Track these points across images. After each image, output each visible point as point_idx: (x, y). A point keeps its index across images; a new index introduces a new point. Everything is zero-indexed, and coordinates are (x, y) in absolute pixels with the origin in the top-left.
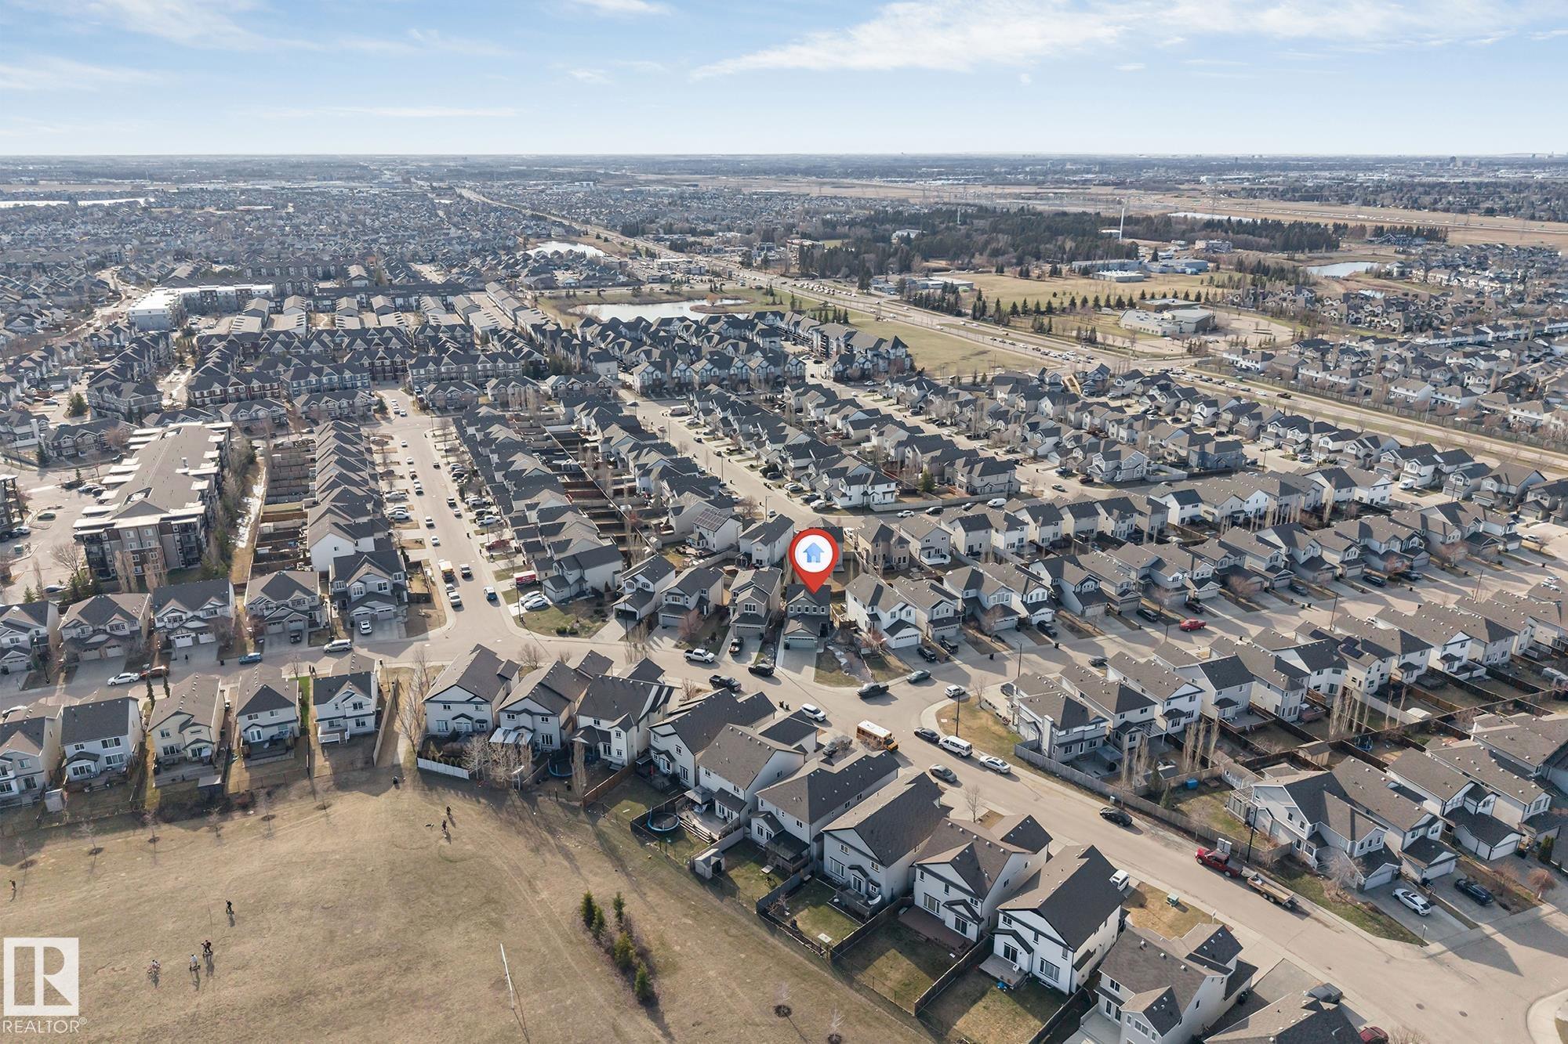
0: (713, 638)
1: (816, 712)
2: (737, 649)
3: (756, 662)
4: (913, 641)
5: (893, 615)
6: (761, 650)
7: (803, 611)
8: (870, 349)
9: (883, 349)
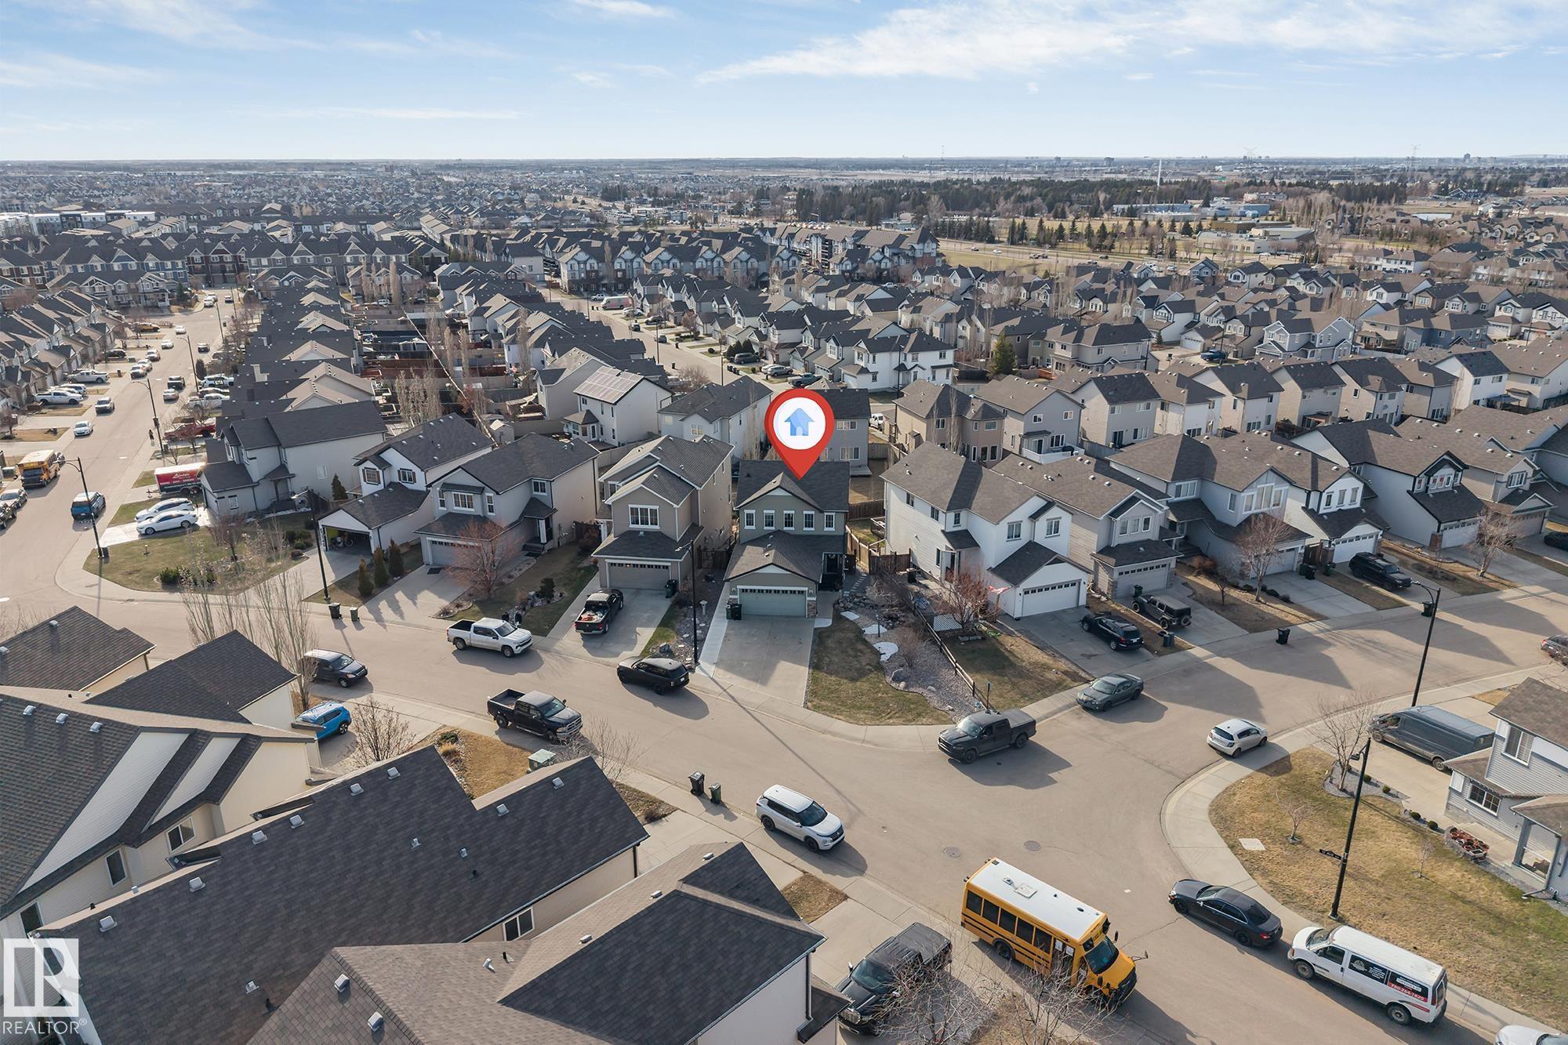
0: (546, 592)
1: (811, 815)
2: (598, 618)
3: (646, 652)
4: (1062, 600)
5: (1014, 532)
6: (666, 623)
7: (779, 525)
8: (889, 246)
9: (905, 245)
